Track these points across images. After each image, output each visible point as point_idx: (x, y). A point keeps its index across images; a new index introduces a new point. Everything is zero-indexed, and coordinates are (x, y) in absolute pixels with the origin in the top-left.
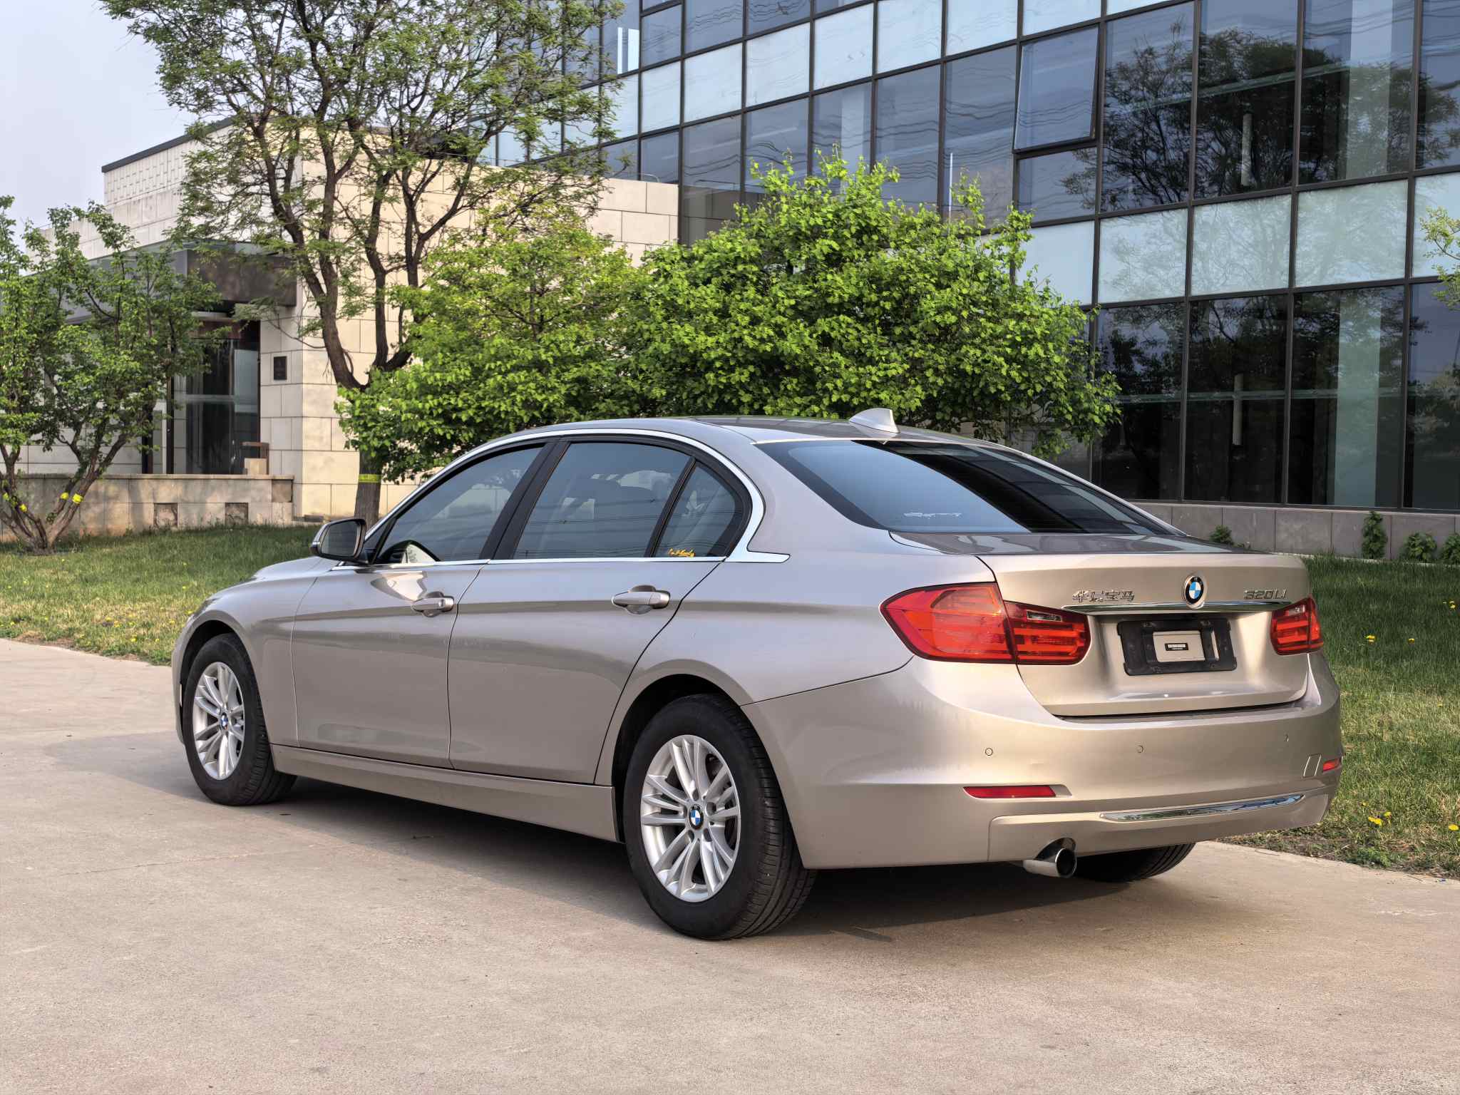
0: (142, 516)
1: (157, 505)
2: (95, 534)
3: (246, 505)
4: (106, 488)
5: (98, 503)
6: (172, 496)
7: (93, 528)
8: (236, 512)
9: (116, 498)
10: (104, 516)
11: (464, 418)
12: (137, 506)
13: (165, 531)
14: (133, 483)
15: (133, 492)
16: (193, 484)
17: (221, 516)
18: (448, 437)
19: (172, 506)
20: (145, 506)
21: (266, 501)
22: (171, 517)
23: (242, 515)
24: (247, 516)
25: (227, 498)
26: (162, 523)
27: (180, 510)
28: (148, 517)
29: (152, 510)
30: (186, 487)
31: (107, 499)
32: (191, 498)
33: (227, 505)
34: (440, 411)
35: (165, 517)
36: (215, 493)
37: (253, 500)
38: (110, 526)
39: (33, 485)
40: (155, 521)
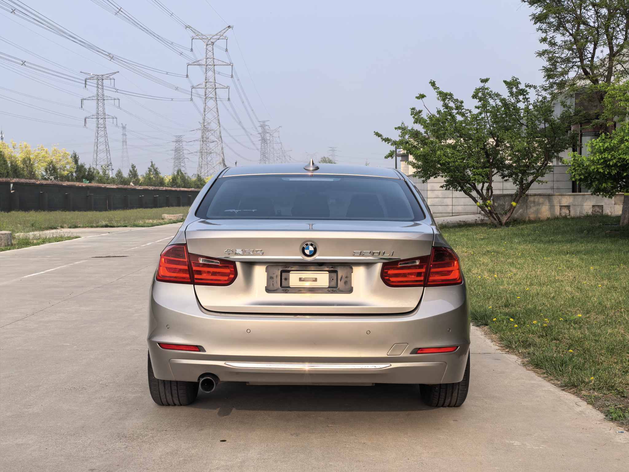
0: (554, 211)
1: (561, 207)
2: (533, 219)
3: (602, 206)
4: (539, 199)
5: (534, 206)
6: (568, 203)
7: (532, 217)
8: (597, 209)
9: (543, 204)
10: (537, 211)
11: (611, 163)
12: (552, 207)
13: (565, 218)
14: (551, 197)
15: (550, 201)
16: (577, 197)
17: (590, 212)
18: (606, 173)
19: (568, 207)
20: (556, 207)
21: (612, 204)
22: (568, 212)
23: (601, 211)
24: (602, 211)
25: (593, 203)
26: (563, 215)
27: (571, 209)
28: (557, 212)
29: (559, 209)
30: (574, 198)
31: (539, 204)
32: (576, 203)
33: (593, 206)
34: (602, 161)
35: (565, 212)
36: (588, 201)
37: (606, 204)
38: (540, 216)
39: (507, 198)
40: (560, 214)
